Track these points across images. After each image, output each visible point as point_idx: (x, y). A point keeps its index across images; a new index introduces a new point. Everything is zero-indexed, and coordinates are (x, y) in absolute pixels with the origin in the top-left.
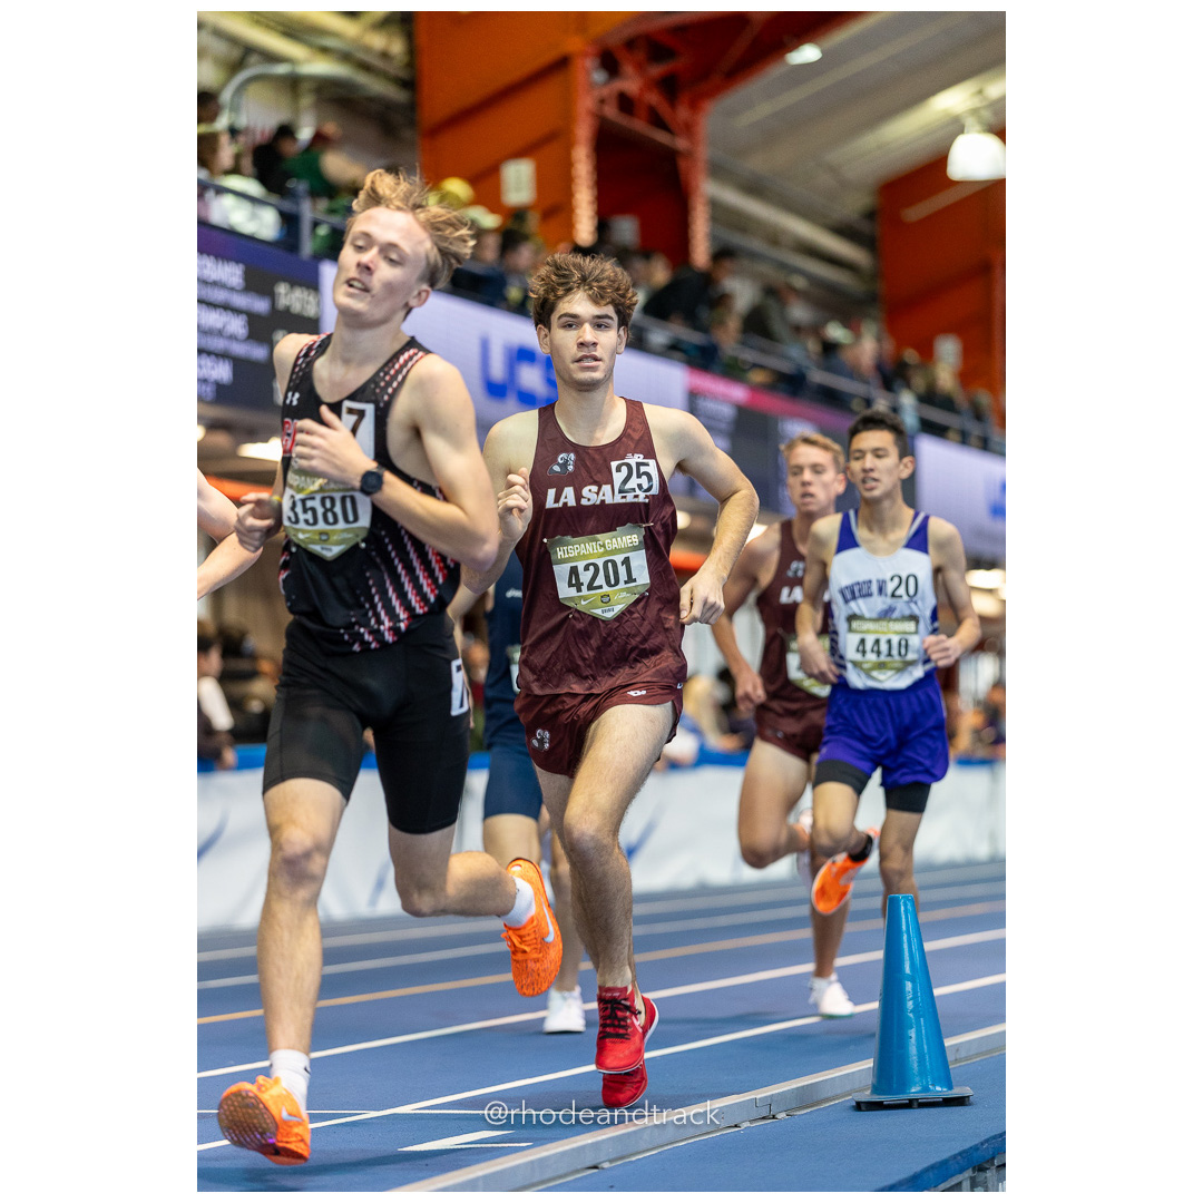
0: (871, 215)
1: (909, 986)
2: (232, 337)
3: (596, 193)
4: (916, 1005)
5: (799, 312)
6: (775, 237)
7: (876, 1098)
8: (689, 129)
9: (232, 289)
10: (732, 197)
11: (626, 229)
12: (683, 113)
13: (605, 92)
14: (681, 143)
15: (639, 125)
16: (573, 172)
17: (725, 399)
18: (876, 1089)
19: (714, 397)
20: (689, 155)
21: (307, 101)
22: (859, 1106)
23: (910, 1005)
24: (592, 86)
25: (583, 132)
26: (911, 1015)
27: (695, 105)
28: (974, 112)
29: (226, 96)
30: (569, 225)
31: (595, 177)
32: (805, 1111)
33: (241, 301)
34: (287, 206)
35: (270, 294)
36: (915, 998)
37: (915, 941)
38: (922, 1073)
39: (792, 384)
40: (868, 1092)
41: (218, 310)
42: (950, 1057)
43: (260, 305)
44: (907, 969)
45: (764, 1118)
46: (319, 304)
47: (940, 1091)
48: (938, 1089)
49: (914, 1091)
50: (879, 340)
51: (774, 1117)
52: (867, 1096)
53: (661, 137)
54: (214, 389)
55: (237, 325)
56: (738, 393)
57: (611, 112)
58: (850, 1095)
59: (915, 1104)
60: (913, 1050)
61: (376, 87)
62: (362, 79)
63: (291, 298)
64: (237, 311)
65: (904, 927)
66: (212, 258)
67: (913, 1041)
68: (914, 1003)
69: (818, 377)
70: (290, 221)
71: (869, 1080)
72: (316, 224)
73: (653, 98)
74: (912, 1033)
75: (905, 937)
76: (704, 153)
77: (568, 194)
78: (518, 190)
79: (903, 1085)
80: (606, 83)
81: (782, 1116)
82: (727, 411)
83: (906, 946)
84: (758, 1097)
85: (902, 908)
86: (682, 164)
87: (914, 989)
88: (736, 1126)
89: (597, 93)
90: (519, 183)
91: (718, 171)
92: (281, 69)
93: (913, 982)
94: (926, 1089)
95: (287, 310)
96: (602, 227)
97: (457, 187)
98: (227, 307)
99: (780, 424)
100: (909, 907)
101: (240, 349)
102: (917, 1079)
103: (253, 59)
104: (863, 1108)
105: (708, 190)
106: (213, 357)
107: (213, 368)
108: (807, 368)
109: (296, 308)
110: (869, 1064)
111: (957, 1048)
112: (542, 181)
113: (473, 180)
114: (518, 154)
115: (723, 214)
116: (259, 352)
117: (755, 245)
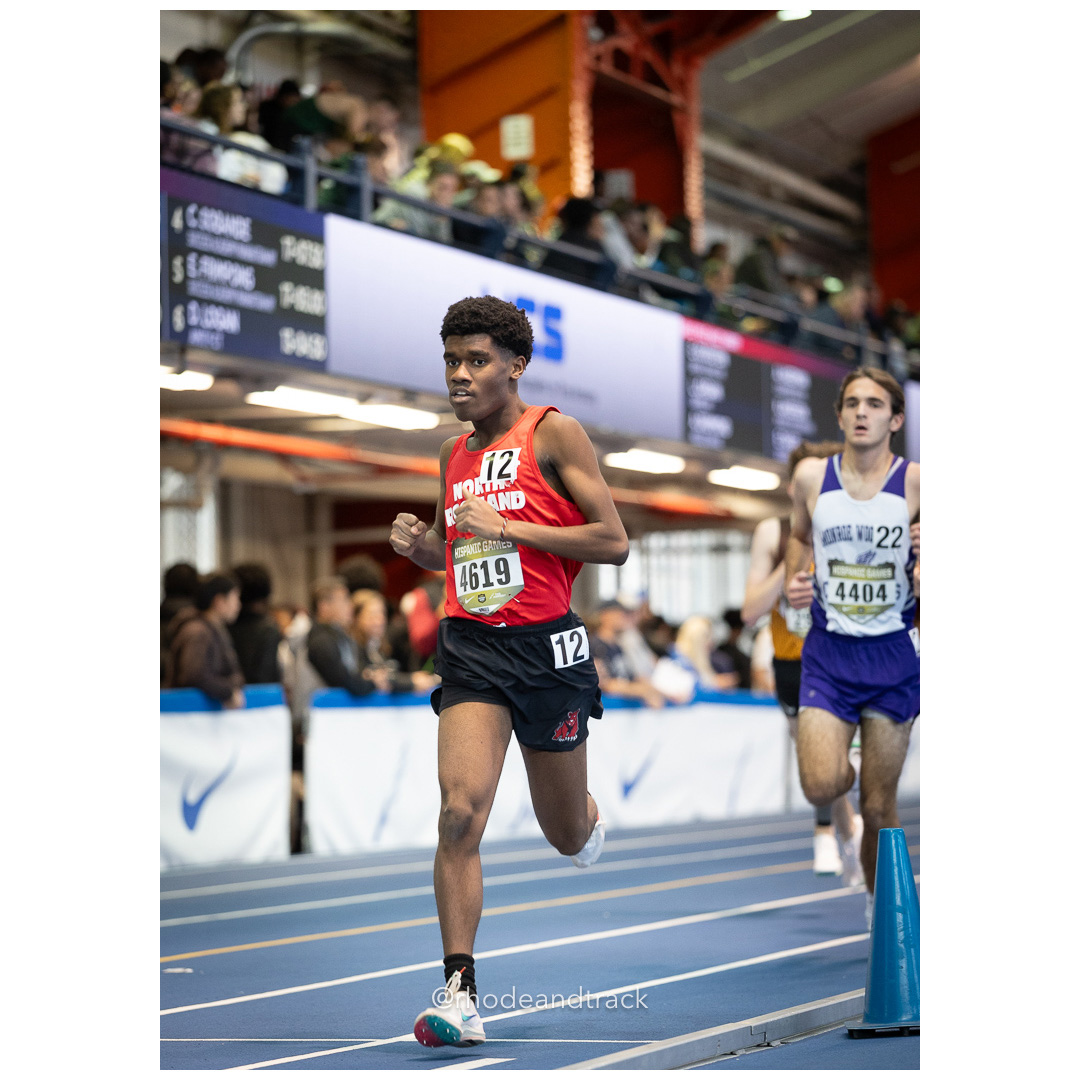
0: (859, 167)
1: (900, 917)
2: (240, 289)
3: (592, 148)
4: (907, 936)
5: (790, 263)
6: (765, 189)
7: (869, 1026)
8: (682, 85)
9: (240, 242)
10: (725, 151)
11: (621, 183)
12: (677, 69)
13: (601, 49)
14: (675, 99)
15: (634, 81)
16: (571, 126)
17: (720, 347)
18: (868, 1018)
19: (709, 344)
20: (683, 110)
21: (311, 59)
22: (853, 1034)
23: (901, 935)
24: (588, 43)
25: (580, 89)
26: (902, 946)
27: (688, 62)
29: (233, 54)
30: (568, 178)
31: (591, 132)
32: (799, 1039)
33: (248, 253)
34: (293, 161)
35: (276, 246)
36: (905, 929)
37: (905, 874)
38: (913, 1001)
39: (785, 332)
40: (860, 1021)
41: (226, 263)
43: (267, 257)
44: (898, 901)
45: (759, 1046)
46: (323, 256)
49: (905, 1019)
50: (868, 289)
51: (769, 1045)
52: (858, 1024)
53: (657, 92)
54: (222, 338)
55: (244, 277)
56: (732, 341)
57: (607, 68)
58: (842, 1023)
59: (906, 1031)
60: (904, 979)
61: (379, 44)
62: (365, 36)
63: (298, 250)
64: (244, 263)
65: (895, 860)
66: (220, 212)
67: (904, 970)
68: (905, 934)
69: (809, 325)
70: (295, 175)
71: (862, 1009)
72: (320, 178)
73: (648, 55)
74: (903, 963)
75: (896, 870)
76: (696, 108)
77: (566, 148)
78: (517, 144)
79: (895, 1014)
80: (601, 41)
81: (775, 1044)
82: (722, 359)
83: (896, 878)
84: (753, 1025)
85: (893, 842)
86: (677, 118)
87: (905, 920)
88: (732, 1054)
89: (594, 49)
90: (518, 136)
91: (711, 125)
92: (287, 28)
93: (904, 913)
95: (293, 261)
96: (598, 180)
97: (457, 142)
98: (234, 260)
99: (773, 371)
100: (900, 841)
101: (247, 300)
102: (908, 1008)
103: (259, 19)
104: (855, 1036)
105: (701, 145)
106: (221, 308)
107: (221, 318)
108: (799, 316)
109: (302, 260)
110: (861, 993)
112: (539, 136)
113: (472, 136)
114: (517, 110)
115: (716, 168)
116: (266, 303)
117: (748, 197)
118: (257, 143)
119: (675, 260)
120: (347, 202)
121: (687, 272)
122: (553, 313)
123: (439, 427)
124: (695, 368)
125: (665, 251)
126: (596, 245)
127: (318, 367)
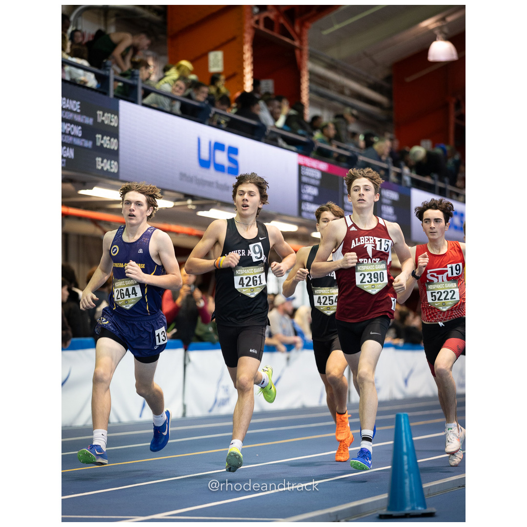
0: (388, 79)
1: (405, 458)
2: (75, 136)
3: (253, 67)
4: (409, 468)
6: (341, 90)
7: (389, 513)
8: (300, 36)
9: (76, 112)
10: (321, 70)
11: (268, 85)
12: (297, 28)
13: (259, 17)
14: (297, 43)
15: (276, 34)
16: (244, 57)
17: (317, 169)
18: (389, 508)
19: (311, 167)
20: (301, 50)
21: (113, 20)
22: (381, 517)
23: (406, 467)
24: (253, 14)
25: (248, 37)
26: (406, 472)
27: (302, 25)
28: (440, 28)
30: (242, 83)
31: (252, 59)
32: (354, 519)
33: (79, 118)
34: (103, 72)
35: (94, 115)
36: (408, 464)
37: (408, 436)
38: (412, 500)
39: (350, 161)
40: (385, 510)
42: (426, 493)
43: (89, 121)
44: (405, 449)
46: (118, 121)
47: (420, 509)
48: (420, 508)
49: (408, 510)
52: (384, 512)
53: (287, 40)
55: (77, 131)
56: (323, 166)
57: (261, 27)
58: (376, 511)
59: (408, 516)
60: (407, 489)
61: (147, 14)
63: (105, 118)
64: (77, 124)
65: (403, 430)
67: (407, 485)
69: (362, 158)
71: (386, 504)
72: (116, 81)
73: (282, 21)
74: (407, 481)
75: (404, 434)
76: (306, 48)
77: (242, 68)
78: (215, 65)
79: (403, 506)
80: (259, 14)
82: (318, 175)
83: (404, 439)
84: (331, 512)
85: (403, 420)
86: (297, 52)
87: (408, 459)
89: (256, 18)
90: (216, 62)
91: (313, 57)
93: (407, 454)
94: (413, 509)
95: (103, 122)
98: (72, 122)
100: (406, 419)
101: (78, 142)
102: (409, 504)
105: (308, 66)
108: (358, 154)
109: (107, 122)
111: (429, 488)
112: (226, 61)
114: (216, 49)
115: (315, 78)
116: (88, 144)
117: (332, 93)
118: (85, 63)
119: (295, 125)
120: (129, 93)
121: (300, 131)
122: (233, 151)
123: (174, 206)
124: (304, 179)
125: (289, 120)
126: (256, 117)
127: (115, 177)
